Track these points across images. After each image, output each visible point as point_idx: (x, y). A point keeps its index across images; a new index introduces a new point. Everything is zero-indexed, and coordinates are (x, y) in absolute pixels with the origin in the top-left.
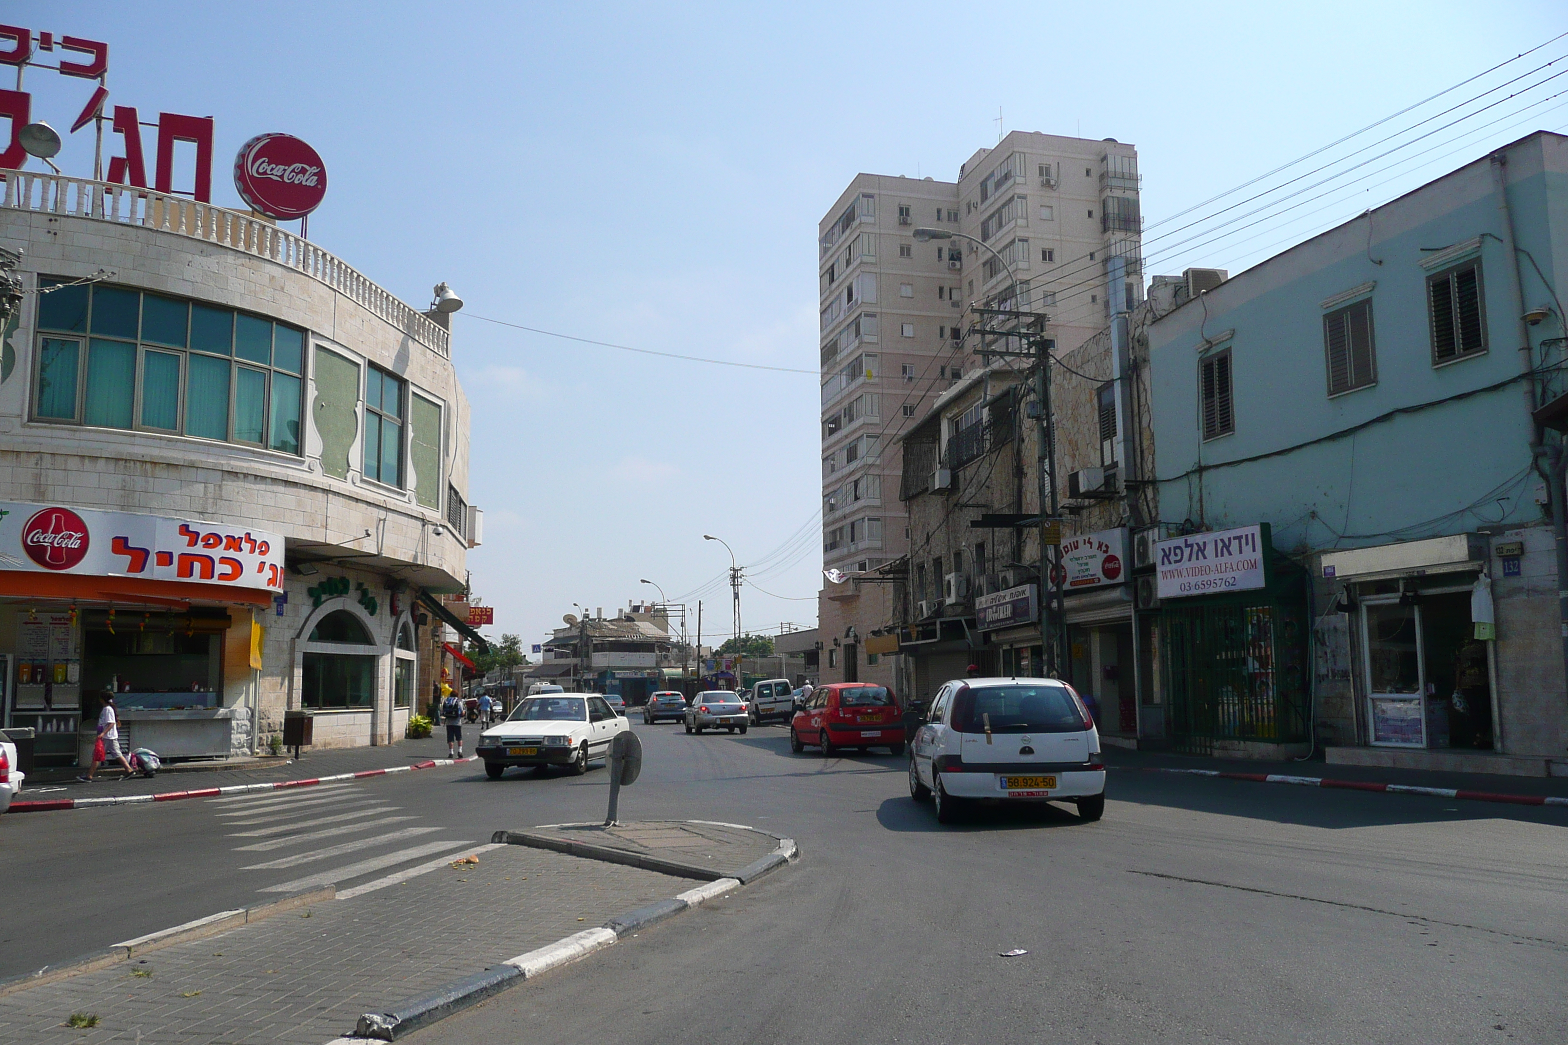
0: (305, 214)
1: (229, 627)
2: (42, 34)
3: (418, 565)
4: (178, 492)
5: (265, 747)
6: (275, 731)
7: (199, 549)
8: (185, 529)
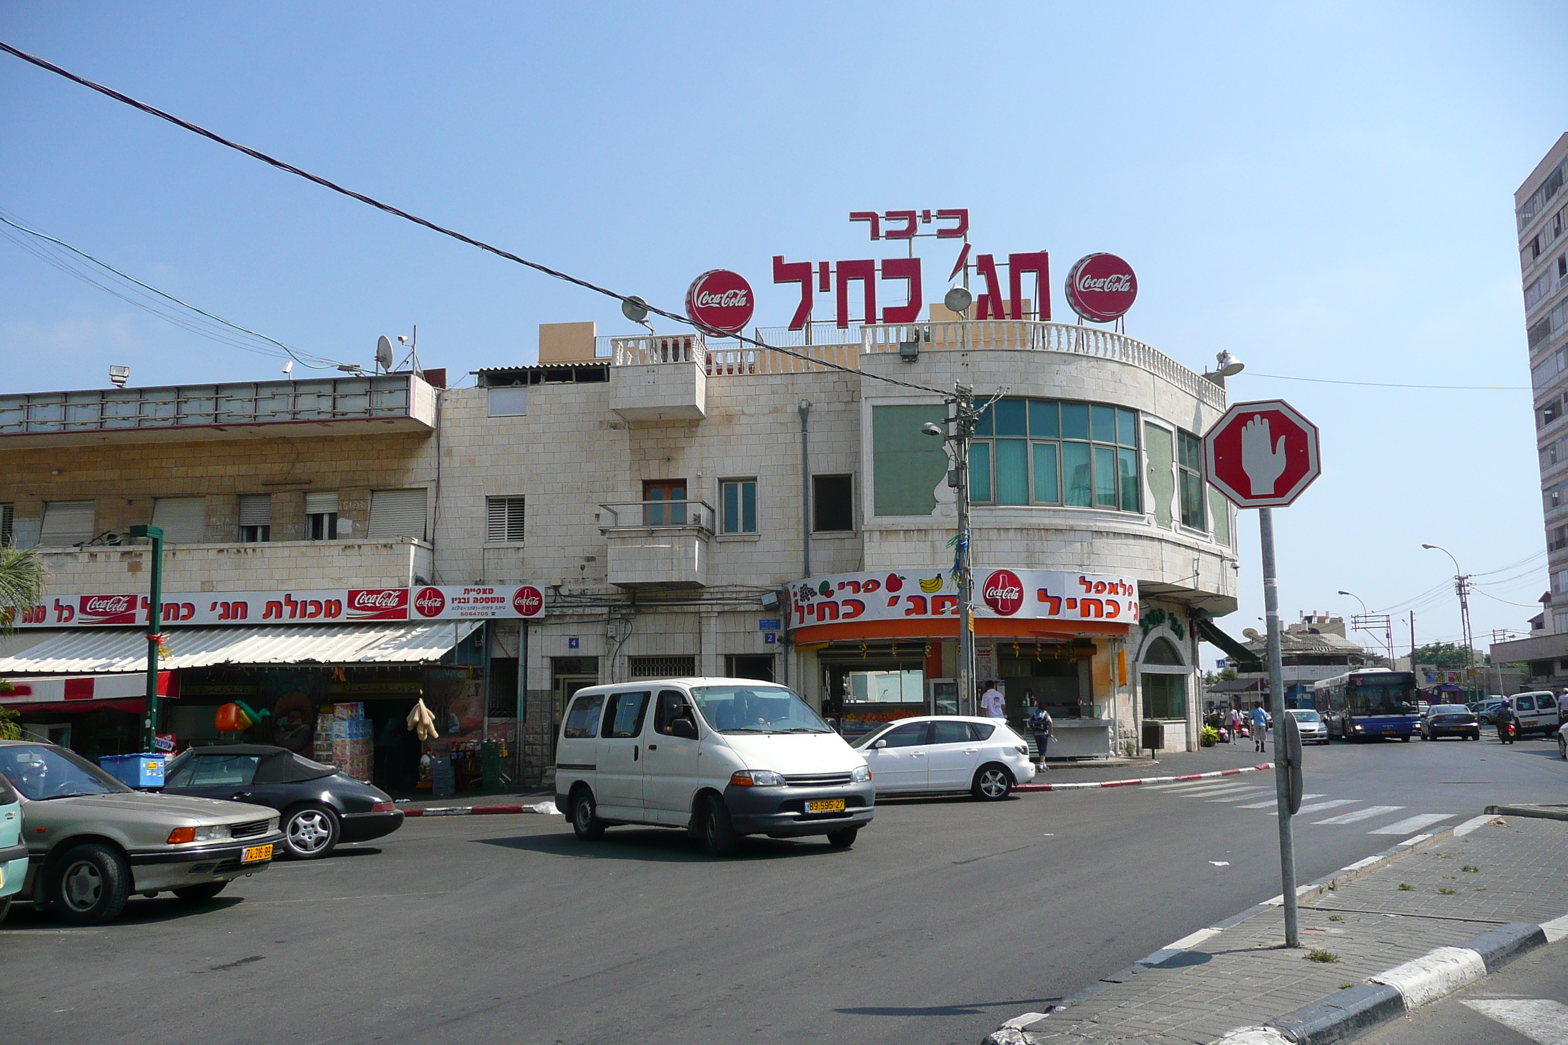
0: (1122, 315)
1: (1095, 654)
2: (924, 211)
3: (1219, 596)
4: (1064, 551)
5: (1124, 750)
6: (1128, 737)
7: (1093, 595)
8: (1083, 580)
